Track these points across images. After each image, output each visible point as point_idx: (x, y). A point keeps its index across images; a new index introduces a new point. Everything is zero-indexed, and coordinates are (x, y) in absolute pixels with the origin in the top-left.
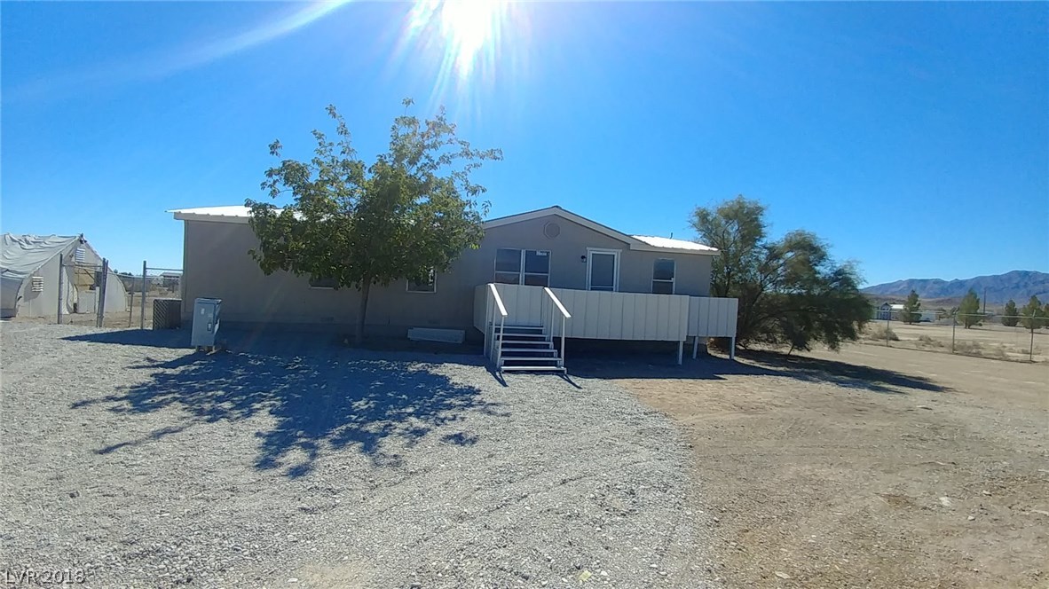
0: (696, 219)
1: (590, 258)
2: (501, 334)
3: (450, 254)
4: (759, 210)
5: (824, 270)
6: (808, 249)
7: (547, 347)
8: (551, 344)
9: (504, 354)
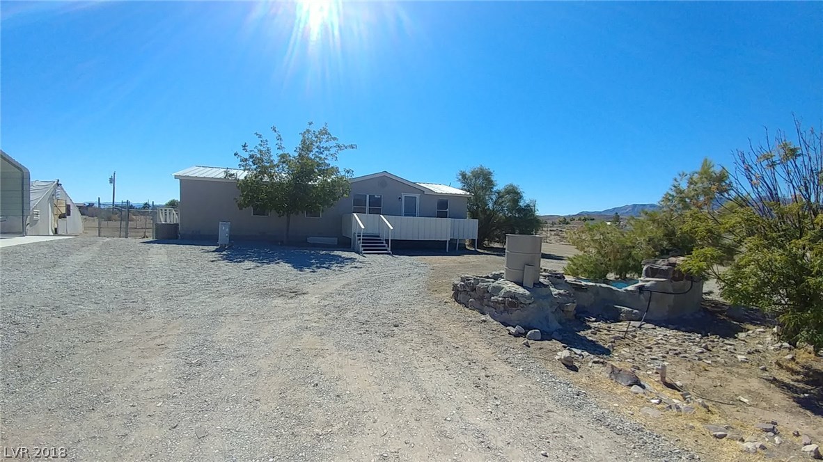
0: (460, 177)
1: (403, 199)
2: (361, 238)
3: (334, 200)
4: (490, 173)
5: (522, 204)
6: (514, 194)
7: (383, 243)
8: (384, 242)
9: (363, 246)
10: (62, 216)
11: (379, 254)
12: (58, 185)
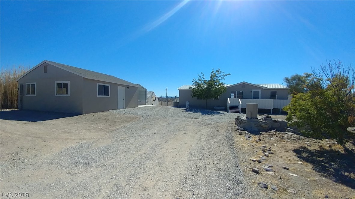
1: (253, 92)
2: (229, 107)
7: (238, 109)
9: (230, 110)
10: (154, 101)
11: (235, 112)
12: (153, 92)
